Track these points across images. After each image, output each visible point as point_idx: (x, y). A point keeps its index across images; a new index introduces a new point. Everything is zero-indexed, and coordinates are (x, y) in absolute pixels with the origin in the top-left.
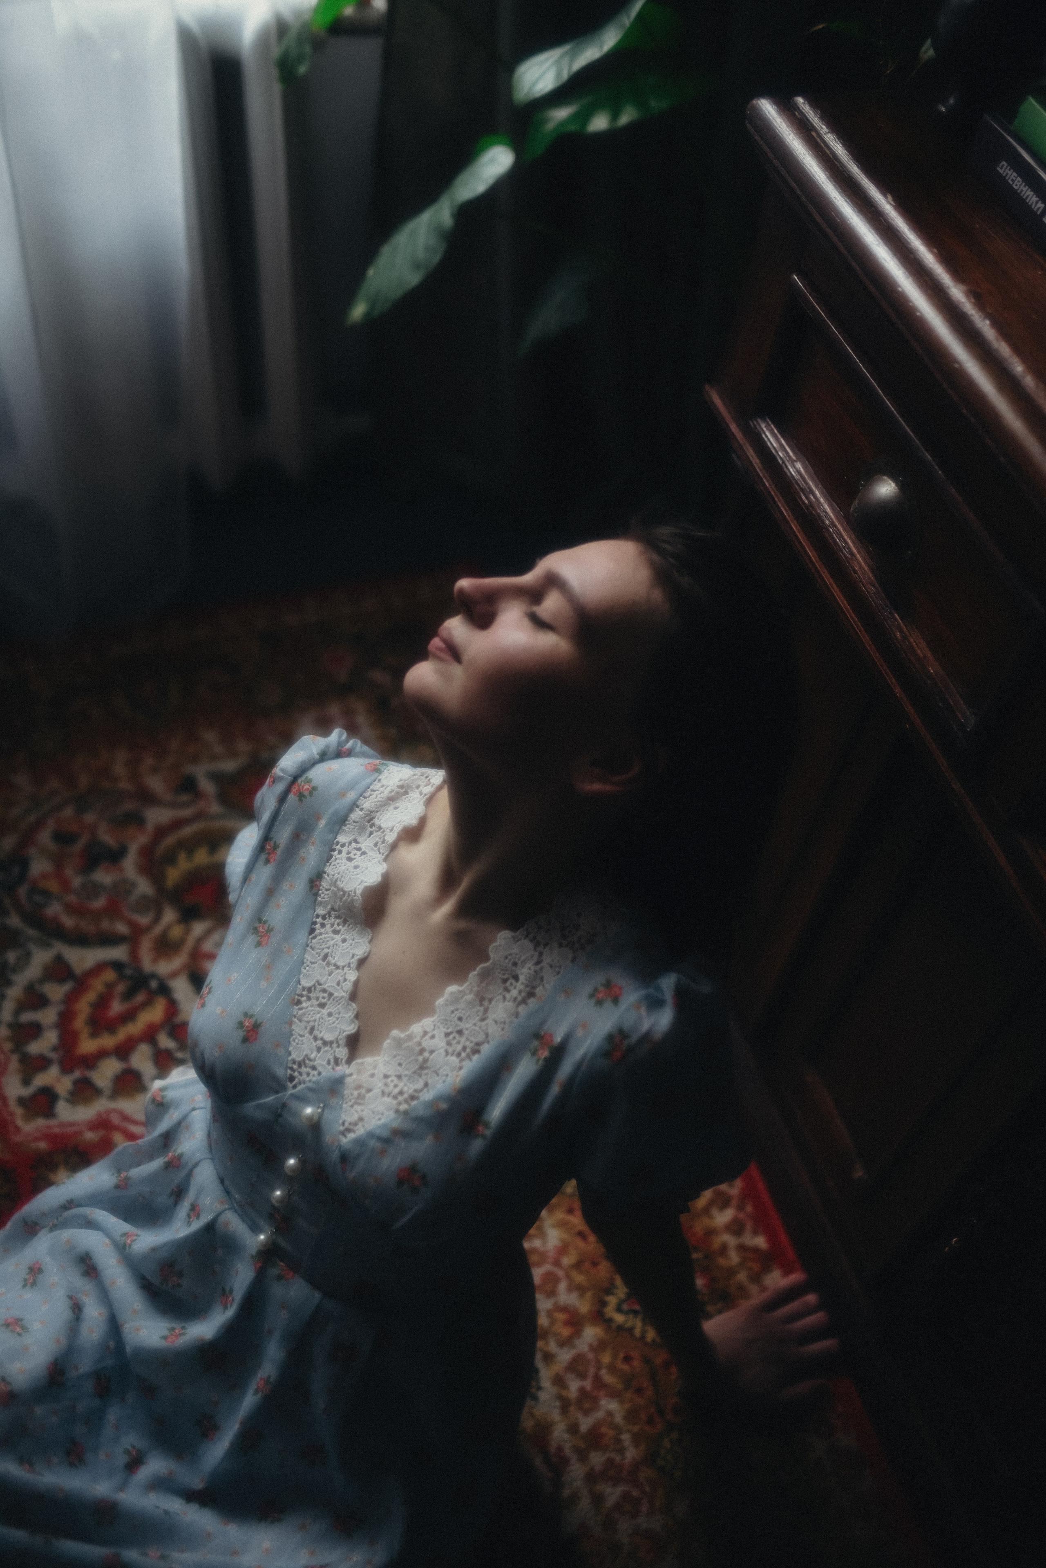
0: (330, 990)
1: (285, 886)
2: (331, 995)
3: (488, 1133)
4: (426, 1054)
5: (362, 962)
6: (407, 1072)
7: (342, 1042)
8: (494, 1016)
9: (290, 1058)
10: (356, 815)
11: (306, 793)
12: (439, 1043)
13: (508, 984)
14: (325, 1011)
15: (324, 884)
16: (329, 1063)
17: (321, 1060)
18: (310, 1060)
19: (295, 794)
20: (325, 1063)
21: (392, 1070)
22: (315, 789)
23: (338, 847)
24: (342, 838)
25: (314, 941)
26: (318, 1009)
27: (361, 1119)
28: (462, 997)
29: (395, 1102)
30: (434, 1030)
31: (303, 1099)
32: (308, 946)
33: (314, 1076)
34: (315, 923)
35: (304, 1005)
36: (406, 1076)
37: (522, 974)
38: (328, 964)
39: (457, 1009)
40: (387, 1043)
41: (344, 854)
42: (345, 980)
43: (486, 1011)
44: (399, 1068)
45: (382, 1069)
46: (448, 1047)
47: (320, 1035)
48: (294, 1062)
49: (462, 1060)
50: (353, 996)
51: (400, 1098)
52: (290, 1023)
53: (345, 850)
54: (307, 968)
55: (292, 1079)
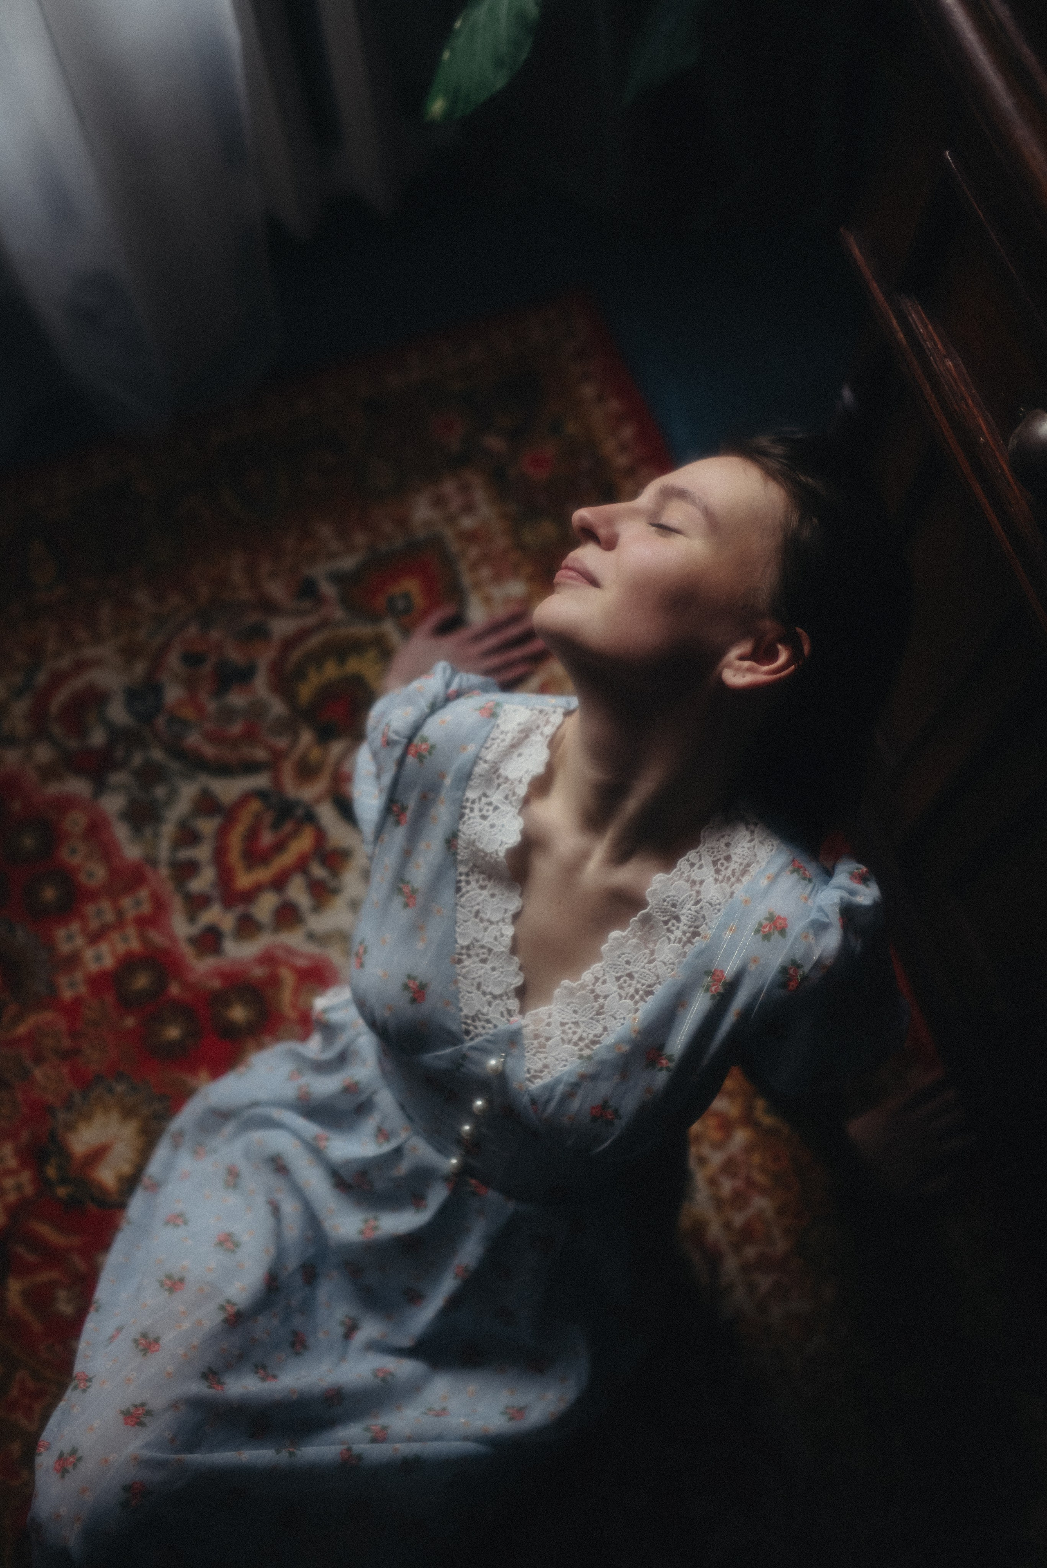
0: (490, 946)
1: (422, 846)
2: (490, 950)
3: (672, 1065)
4: (601, 1000)
5: (516, 917)
6: (583, 1019)
7: (512, 994)
8: (662, 958)
9: (462, 1014)
10: (481, 768)
11: (425, 753)
12: (611, 987)
13: (670, 924)
14: (488, 966)
15: (461, 843)
16: (502, 1015)
17: (493, 1013)
18: (483, 1014)
19: (413, 756)
20: (498, 1016)
21: (569, 1017)
22: (433, 747)
23: (469, 804)
24: (471, 794)
25: (463, 900)
26: (480, 965)
27: (546, 1066)
28: (627, 942)
29: (576, 1048)
30: (604, 975)
31: (485, 1051)
32: (456, 904)
33: (490, 1028)
34: (459, 881)
35: (466, 963)
36: (583, 1022)
37: (683, 914)
38: (482, 920)
39: (623, 954)
40: (557, 992)
41: (476, 813)
42: (502, 935)
43: (652, 953)
44: (574, 1015)
45: (557, 1018)
46: (620, 991)
47: (489, 990)
48: (467, 1017)
49: (636, 1003)
50: (514, 950)
51: (582, 1044)
52: (456, 982)
53: (476, 806)
54: (462, 927)
55: (467, 1032)
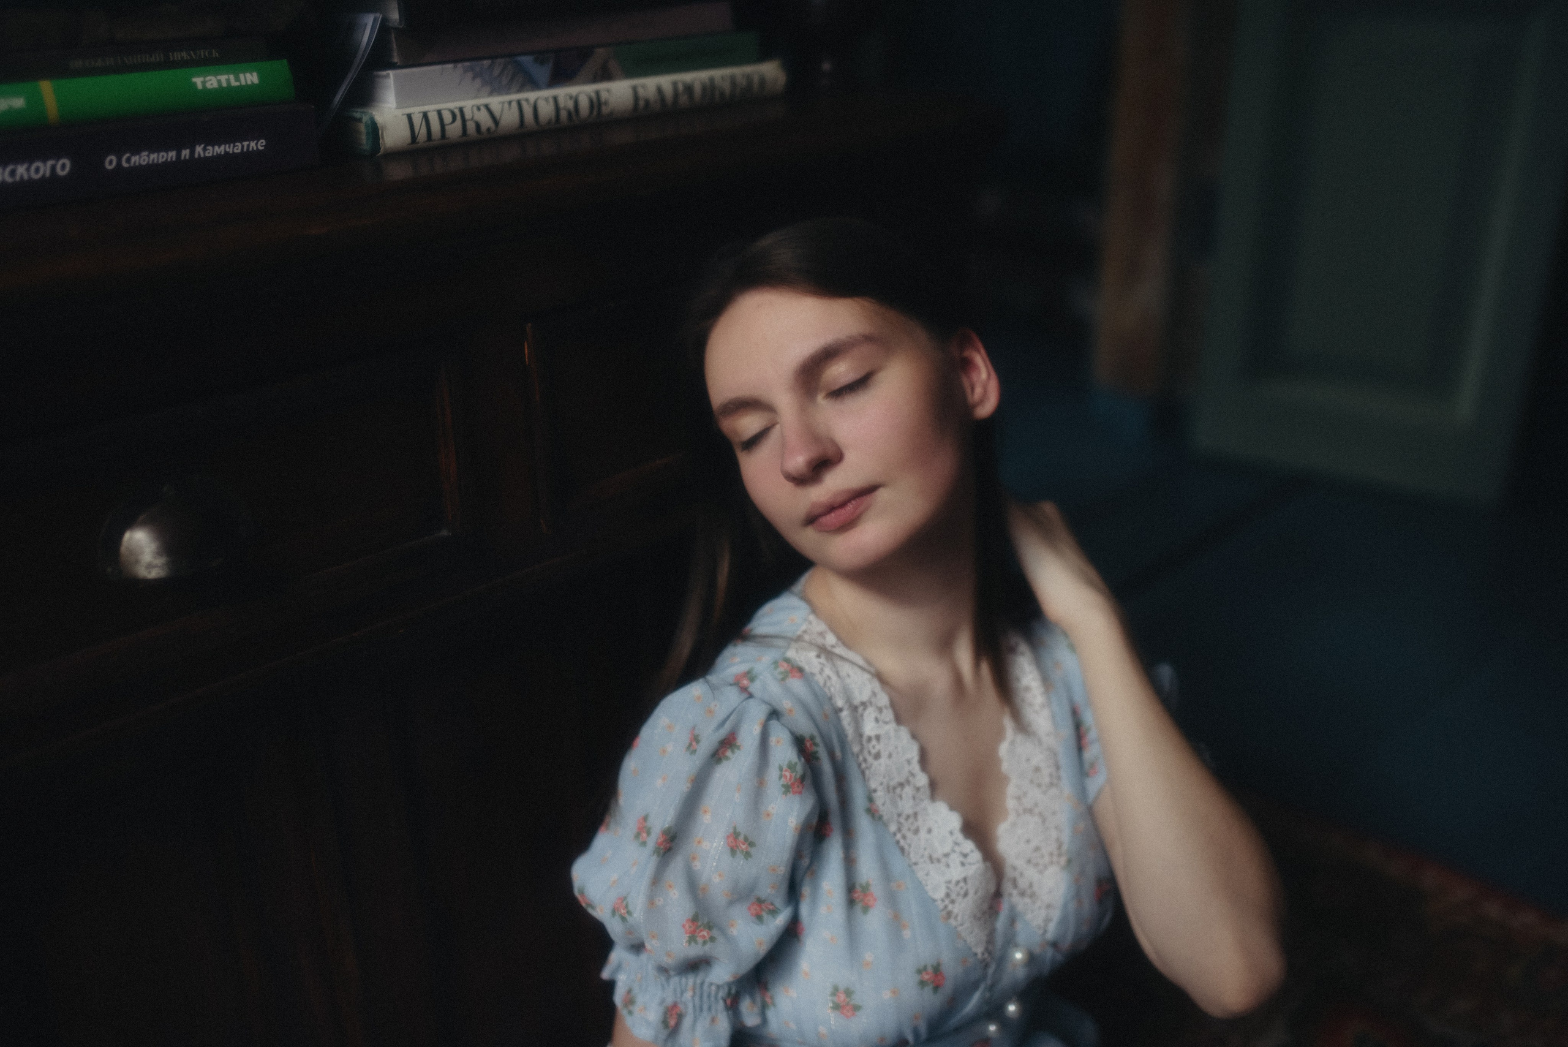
35: (956, 911)
